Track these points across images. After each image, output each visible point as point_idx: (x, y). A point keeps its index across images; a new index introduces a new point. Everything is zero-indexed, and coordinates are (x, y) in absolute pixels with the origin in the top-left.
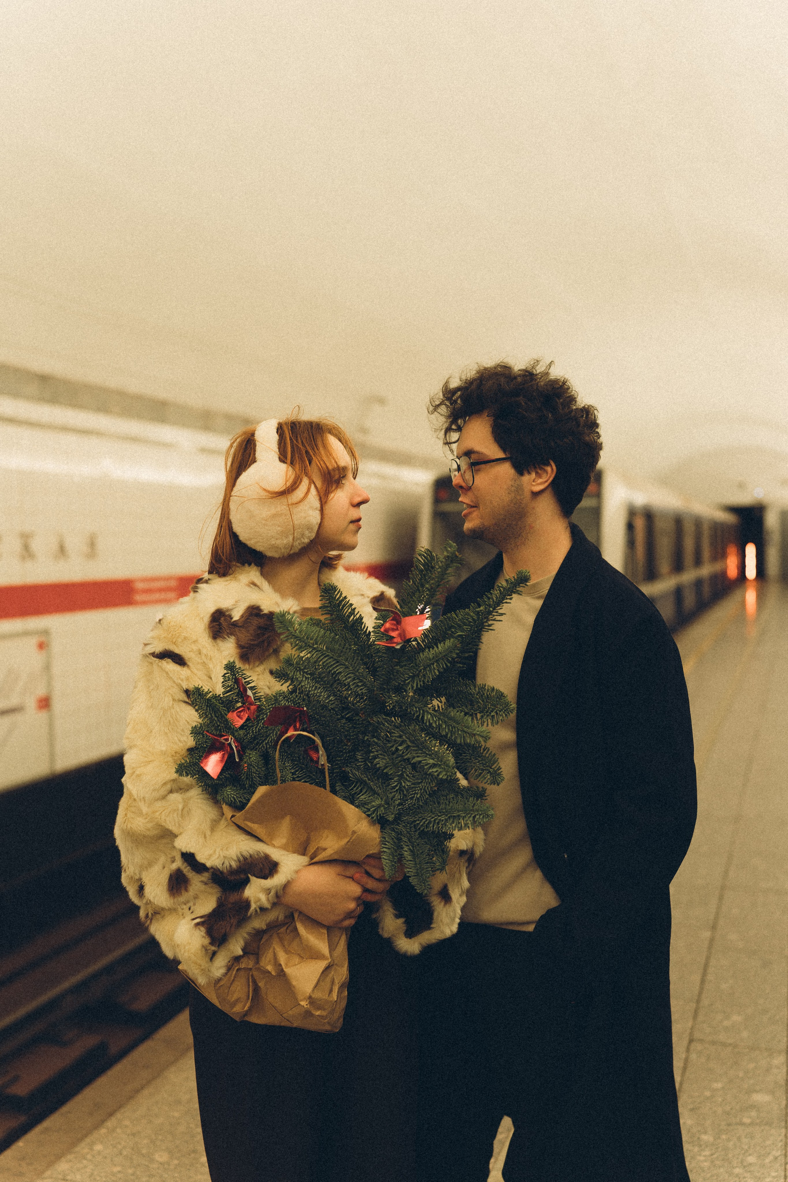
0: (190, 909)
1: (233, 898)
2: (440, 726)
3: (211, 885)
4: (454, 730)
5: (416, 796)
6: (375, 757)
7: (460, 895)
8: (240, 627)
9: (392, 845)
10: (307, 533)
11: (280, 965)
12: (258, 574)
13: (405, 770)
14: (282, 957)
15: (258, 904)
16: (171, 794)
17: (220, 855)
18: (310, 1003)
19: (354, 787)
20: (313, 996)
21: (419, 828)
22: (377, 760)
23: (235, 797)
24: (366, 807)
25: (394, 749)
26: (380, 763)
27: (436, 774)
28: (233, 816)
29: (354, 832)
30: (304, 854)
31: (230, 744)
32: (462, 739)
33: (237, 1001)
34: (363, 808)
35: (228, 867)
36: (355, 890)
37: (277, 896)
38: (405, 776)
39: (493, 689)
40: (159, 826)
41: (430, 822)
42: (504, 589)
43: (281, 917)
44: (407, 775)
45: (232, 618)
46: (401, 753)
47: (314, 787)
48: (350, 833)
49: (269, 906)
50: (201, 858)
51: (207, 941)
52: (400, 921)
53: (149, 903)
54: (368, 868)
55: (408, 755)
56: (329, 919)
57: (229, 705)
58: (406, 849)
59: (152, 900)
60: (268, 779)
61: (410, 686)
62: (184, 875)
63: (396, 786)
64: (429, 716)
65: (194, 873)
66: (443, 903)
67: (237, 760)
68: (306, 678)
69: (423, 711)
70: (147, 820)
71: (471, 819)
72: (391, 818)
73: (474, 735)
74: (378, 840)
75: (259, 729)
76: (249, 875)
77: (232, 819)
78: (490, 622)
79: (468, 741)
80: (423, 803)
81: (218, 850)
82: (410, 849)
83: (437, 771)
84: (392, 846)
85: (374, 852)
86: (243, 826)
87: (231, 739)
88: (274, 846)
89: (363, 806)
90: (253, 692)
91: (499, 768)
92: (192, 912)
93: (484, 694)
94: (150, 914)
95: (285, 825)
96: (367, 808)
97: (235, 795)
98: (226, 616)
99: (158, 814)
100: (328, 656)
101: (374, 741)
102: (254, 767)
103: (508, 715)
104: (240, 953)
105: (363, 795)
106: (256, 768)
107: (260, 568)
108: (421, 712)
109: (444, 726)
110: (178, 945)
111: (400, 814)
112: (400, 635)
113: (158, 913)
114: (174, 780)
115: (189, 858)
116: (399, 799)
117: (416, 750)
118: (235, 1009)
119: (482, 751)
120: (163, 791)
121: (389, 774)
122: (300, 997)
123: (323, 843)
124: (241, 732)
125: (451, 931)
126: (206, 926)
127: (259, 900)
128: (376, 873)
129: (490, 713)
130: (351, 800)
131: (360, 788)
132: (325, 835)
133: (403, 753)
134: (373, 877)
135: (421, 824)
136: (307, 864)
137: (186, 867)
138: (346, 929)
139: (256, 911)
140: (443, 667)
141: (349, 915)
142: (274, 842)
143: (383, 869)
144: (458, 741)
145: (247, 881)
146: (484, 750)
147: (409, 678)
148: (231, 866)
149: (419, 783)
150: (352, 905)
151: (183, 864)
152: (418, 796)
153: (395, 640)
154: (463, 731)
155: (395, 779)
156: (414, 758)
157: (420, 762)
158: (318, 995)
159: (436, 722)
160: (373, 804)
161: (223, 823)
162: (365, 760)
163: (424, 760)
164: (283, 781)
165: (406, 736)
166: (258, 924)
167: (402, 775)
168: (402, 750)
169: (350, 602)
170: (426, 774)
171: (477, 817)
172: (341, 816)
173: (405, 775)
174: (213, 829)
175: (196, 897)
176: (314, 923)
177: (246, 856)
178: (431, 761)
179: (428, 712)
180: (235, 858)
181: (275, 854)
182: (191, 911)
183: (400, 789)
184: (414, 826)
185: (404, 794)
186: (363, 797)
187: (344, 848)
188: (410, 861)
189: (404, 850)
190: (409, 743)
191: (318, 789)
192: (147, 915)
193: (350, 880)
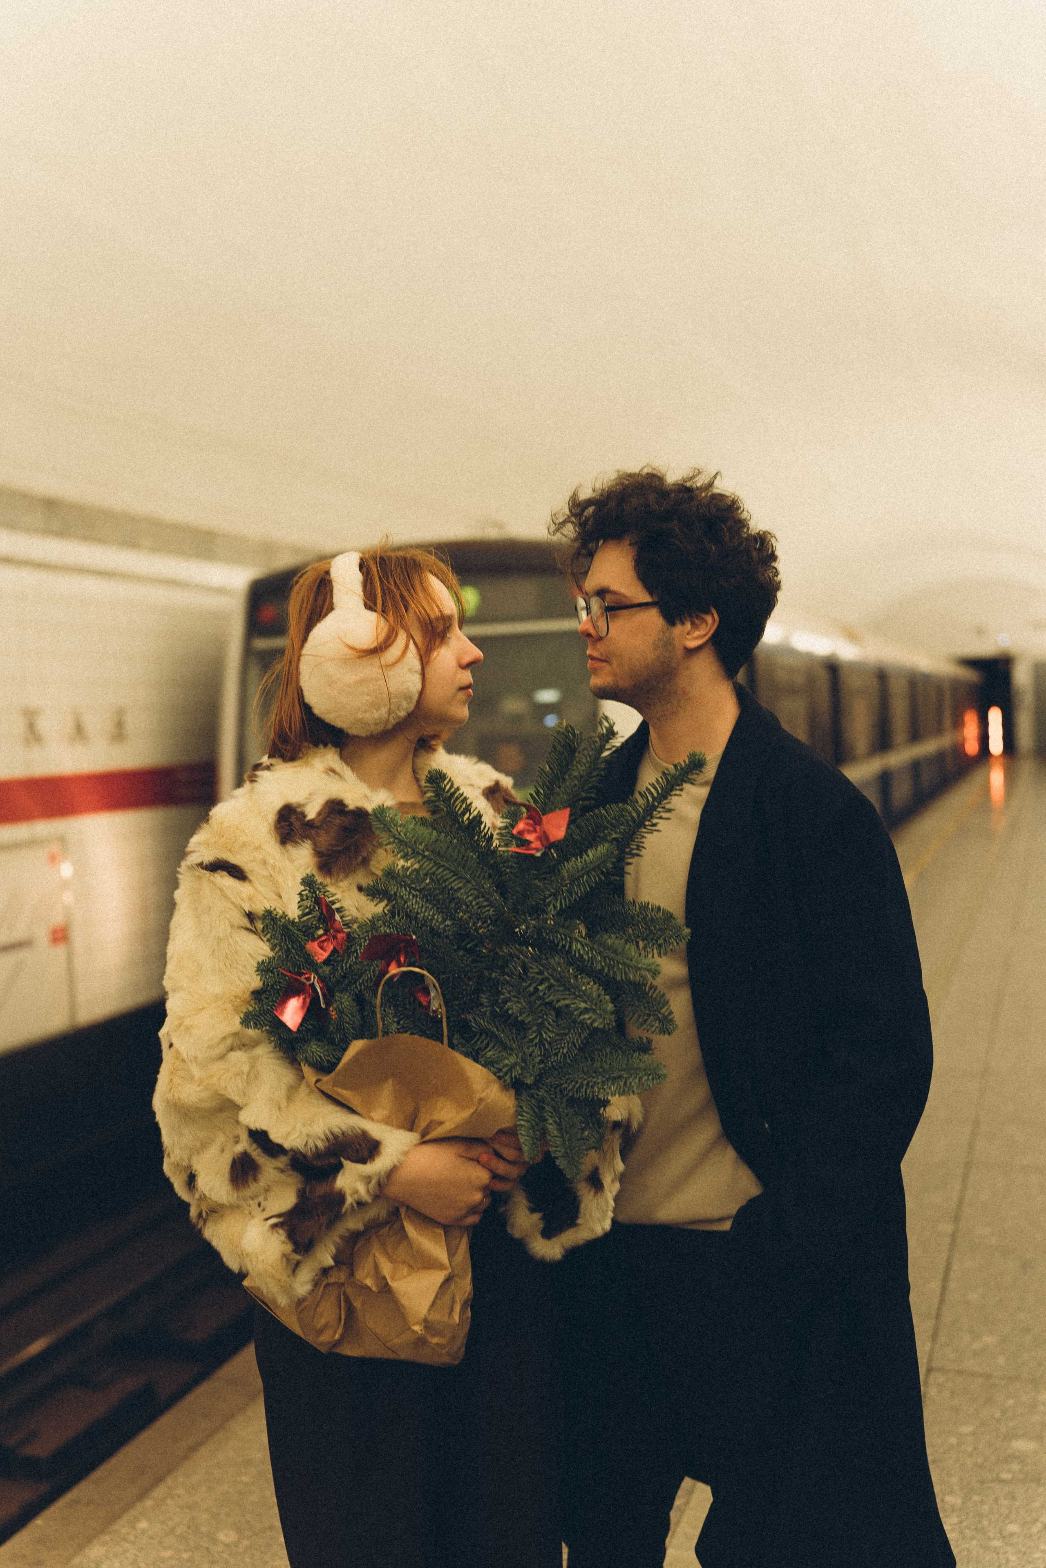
0: (259, 1205)
1: (321, 1189)
2: (593, 959)
3: (290, 1172)
4: (612, 963)
5: (561, 1051)
6: (506, 1001)
7: (613, 1181)
8: (317, 827)
9: (532, 1116)
10: (404, 704)
11: (384, 1278)
12: (337, 757)
13: (547, 1017)
14: (386, 1268)
15: (356, 1197)
16: (232, 1053)
17: (301, 1132)
18: (425, 1327)
19: (478, 1039)
20: (430, 1318)
21: (567, 1095)
22: (509, 1004)
23: (322, 1055)
24: (496, 1066)
25: (531, 989)
26: (514, 1007)
27: (589, 1022)
28: (318, 1081)
29: (481, 1100)
30: (411, 1129)
31: (313, 986)
32: (623, 974)
33: (326, 1326)
34: (492, 1069)
35: (314, 1149)
36: (482, 1176)
37: (379, 1185)
38: (547, 1025)
39: (659, 908)
40: (218, 1095)
41: (581, 1086)
42: (673, 777)
43: (383, 1214)
44: (549, 1024)
45: (305, 816)
46: (541, 994)
47: (424, 1041)
48: (476, 1100)
49: (370, 1201)
50: (276, 1136)
51: (289, 1248)
52: (536, 1216)
53: (203, 1198)
54: (497, 1147)
55: (551, 998)
56: (447, 1215)
57: (308, 932)
58: (551, 1121)
59: (207, 1194)
60: (365, 1030)
61: (551, 906)
62: (252, 1160)
63: (536, 1037)
64: (579, 946)
65: (266, 1157)
66: (592, 1193)
67: (323, 1006)
68: (414, 896)
69: (571, 938)
70: (201, 1087)
71: (637, 1080)
72: (529, 1081)
73: (640, 969)
74: (512, 1110)
75: (350, 964)
76: (342, 1159)
77: (317, 1085)
78: (655, 821)
79: (632, 977)
80: (571, 1061)
81: (299, 1125)
82: (555, 1122)
83: (590, 1018)
84: (533, 1118)
85: (508, 1125)
86: (330, 1093)
87: (314, 978)
89: (492, 1065)
90: (342, 914)
91: (671, 1013)
92: (264, 1210)
93: (647, 915)
94: (204, 1214)
95: (387, 1092)
96: (497, 1068)
97: (321, 1052)
98: (298, 813)
99: (215, 1079)
100: (443, 866)
101: (505, 980)
102: (348, 1016)
103: (680, 943)
104: (331, 1262)
105: (490, 1051)
106: (350, 1016)
107: (338, 749)
108: (568, 939)
109: (599, 959)
110: (247, 1255)
111: (540, 1075)
112: (539, 838)
113: (215, 1211)
114: (236, 1034)
115: (259, 1137)
116: (538, 1056)
117: (561, 991)
119: (647, 990)
120: (222, 1048)
121: (526, 1022)
122: (412, 1320)
123: (438, 1115)
124: (327, 969)
125: (603, 1229)
126: (286, 1228)
127: (357, 1192)
128: (509, 1153)
129: (657, 941)
130: (475, 1056)
131: (485, 1042)
132: (439, 1104)
133: (545, 994)
134: (504, 1159)
135: (570, 1087)
136: (415, 1142)
137: (255, 1150)
138: (467, 1228)
139: (353, 1207)
140: (595, 879)
141: (473, 1210)
142: (372, 1114)
143: (520, 1149)
144: (618, 978)
145: (339, 1167)
146: (651, 988)
147: (550, 896)
148: (316, 1147)
149: (566, 1034)
150: (478, 1197)
151: (251, 1145)
152: (565, 1051)
153: (533, 846)
154: (624, 964)
155: (533, 1029)
156: (558, 1001)
157: (567, 1006)
158: (435, 1317)
159: (588, 953)
160: (506, 1062)
161: (303, 1090)
162: (492, 1005)
163: (573, 1004)
164: (386, 1033)
165: (548, 972)
166: (354, 1224)
167: (542, 1023)
168: (543, 990)
169: (465, 794)
170: (575, 1022)
171: (645, 1078)
172: (463, 1078)
173: (546, 1023)
174: (289, 1098)
175: (267, 1190)
176: (426, 1220)
177: (336, 1133)
178: (583, 1005)
179: (577, 940)
180: (323, 1137)
181: (375, 1130)
182: (261, 1208)
183: (541, 1042)
184: (561, 1091)
185: (545, 1049)
186: (491, 1053)
187: (468, 1122)
188: (556, 1137)
189: (548, 1122)
190: (552, 981)
191: (432, 1043)
192: (200, 1215)
193: (474, 1163)
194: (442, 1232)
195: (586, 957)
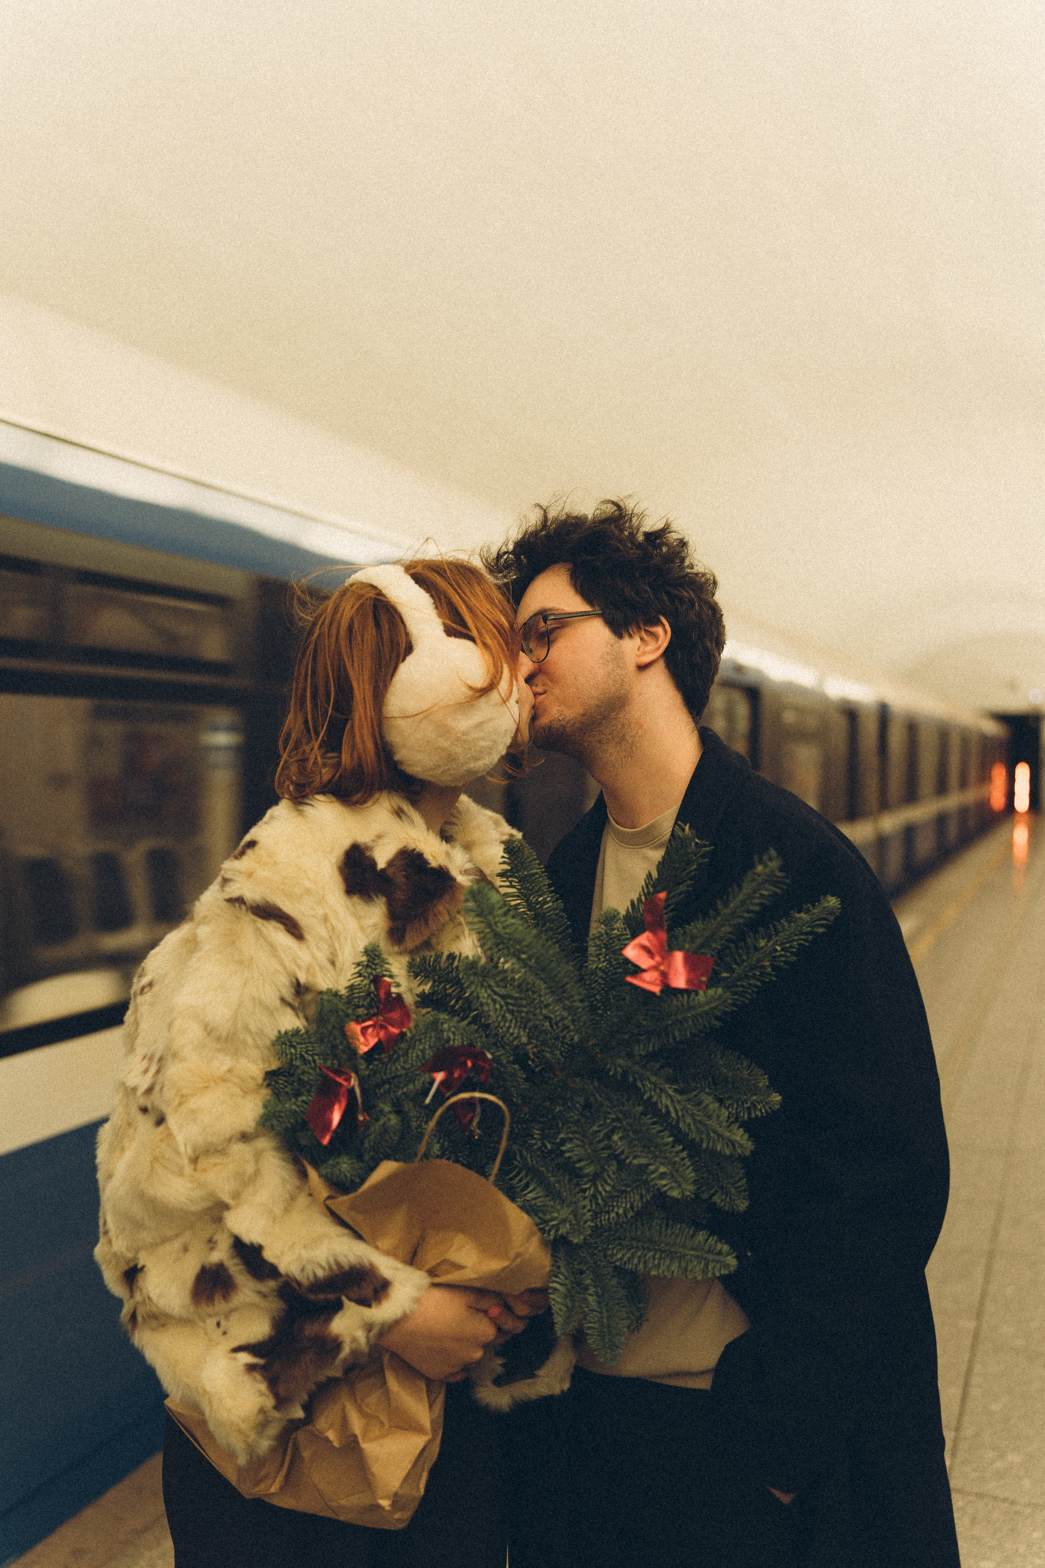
0: (218, 1324)
4: (704, 1129)
5: (616, 1210)
6: (563, 1142)
9: (570, 1280)
13: (609, 1167)
14: (356, 1424)
15: (354, 1346)
17: (300, 1256)
18: (393, 1503)
19: (519, 1175)
20: (400, 1492)
21: (616, 1263)
22: (568, 1146)
23: (344, 1172)
24: (541, 1215)
25: (601, 1135)
26: (572, 1149)
27: (665, 1189)
28: (329, 1198)
29: (518, 1254)
31: (351, 1091)
32: (711, 1143)
34: (536, 1218)
35: (311, 1277)
36: (485, 1330)
37: (382, 1336)
38: (606, 1177)
41: (635, 1257)
44: (609, 1177)
45: (377, 864)
47: (467, 1172)
48: (512, 1254)
50: (269, 1255)
51: (269, 1402)
54: (510, 1301)
58: (592, 1290)
62: (230, 1277)
63: (590, 1188)
64: (671, 1100)
65: (248, 1277)
68: (492, 999)
69: (661, 1090)
72: (578, 1241)
74: (548, 1269)
76: (344, 1298)
77: (329, 1202)
79: (719, 1148)
80: (625, 1224)
81: (298, 1247)
82: (596, 1293)
83: (667, 1185)
85: (538, 1285)
87: (354, 1079)
88: (377, 1248)
89: (536, 1215)
92: (225, 1333)
94: (140, 1319)
95: (399, 1218)
96: (543, 1219)
97: (345, 1169)
105: (530, 1192)
106: (389, 1133)
111: (588, 1235)
113: (154, 1318)
115: (249, 1252)
116: (590, 1211)
118: (257, 1489)
121: (584, 1170)
122: (380, 1493)
123: (455, 1256)
124: (368, 1068)
126: (265, 1373)
127: (354, 1340)
131: (524, 1182)
135: (620, 1256)
136: (426, 1285)
137: (237, 1264)
144: (704, 1145)
145: (338, 1307)
148: (315, 1276)
149: (629, 1195)
151: (232, 1259)
152: (619, 1211)
154: (714, 1131)
155: (589, 1179)
156: (630, 1157)
157: (643, 1168)
158: (405, 1490)
159: (677, 1110)
160: (553, 1213)
162: (544, 1137)
163: (649, 1165)
164: (426, 1157)
165: (626, 1122)
167: (600, 1173)
168: (616, 1141)
170: (645, 1183)
173: (605, 1174)
174: (287, 1207)
175: (232, 1311)
177: (343, 1264)
178: (662, 1169)
179: (667, 1093)
181: (384, 1265)
182: (221, 1330)
183: (594, 1196)
184: (605, 1256)
185: (597, 1204)
186: (531, 1195)
187: (496, 1276)
188: (594, 1311)
189: (589, 1292)
190: (631, 1133)
191: (473, 1175)
192: (133, 1317)
193: (480, 1315)
194: (423, 1386)
195: (673, 1115)
